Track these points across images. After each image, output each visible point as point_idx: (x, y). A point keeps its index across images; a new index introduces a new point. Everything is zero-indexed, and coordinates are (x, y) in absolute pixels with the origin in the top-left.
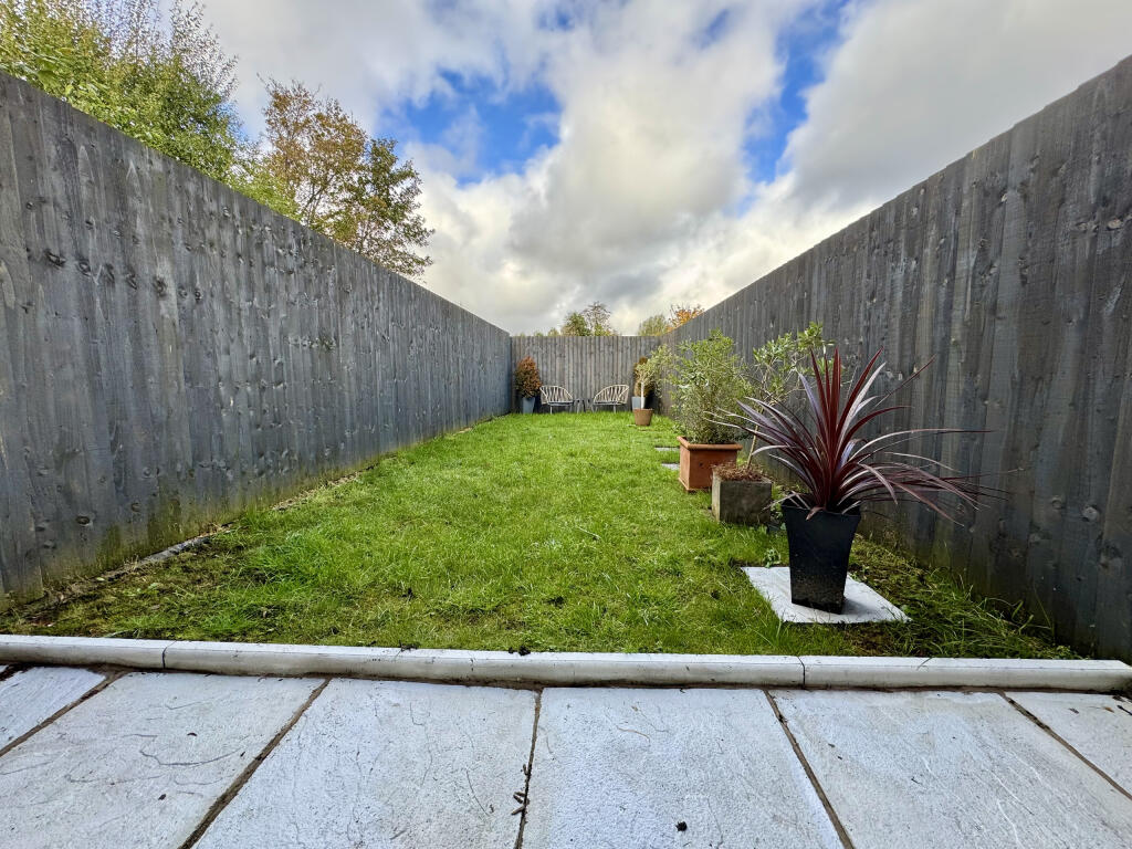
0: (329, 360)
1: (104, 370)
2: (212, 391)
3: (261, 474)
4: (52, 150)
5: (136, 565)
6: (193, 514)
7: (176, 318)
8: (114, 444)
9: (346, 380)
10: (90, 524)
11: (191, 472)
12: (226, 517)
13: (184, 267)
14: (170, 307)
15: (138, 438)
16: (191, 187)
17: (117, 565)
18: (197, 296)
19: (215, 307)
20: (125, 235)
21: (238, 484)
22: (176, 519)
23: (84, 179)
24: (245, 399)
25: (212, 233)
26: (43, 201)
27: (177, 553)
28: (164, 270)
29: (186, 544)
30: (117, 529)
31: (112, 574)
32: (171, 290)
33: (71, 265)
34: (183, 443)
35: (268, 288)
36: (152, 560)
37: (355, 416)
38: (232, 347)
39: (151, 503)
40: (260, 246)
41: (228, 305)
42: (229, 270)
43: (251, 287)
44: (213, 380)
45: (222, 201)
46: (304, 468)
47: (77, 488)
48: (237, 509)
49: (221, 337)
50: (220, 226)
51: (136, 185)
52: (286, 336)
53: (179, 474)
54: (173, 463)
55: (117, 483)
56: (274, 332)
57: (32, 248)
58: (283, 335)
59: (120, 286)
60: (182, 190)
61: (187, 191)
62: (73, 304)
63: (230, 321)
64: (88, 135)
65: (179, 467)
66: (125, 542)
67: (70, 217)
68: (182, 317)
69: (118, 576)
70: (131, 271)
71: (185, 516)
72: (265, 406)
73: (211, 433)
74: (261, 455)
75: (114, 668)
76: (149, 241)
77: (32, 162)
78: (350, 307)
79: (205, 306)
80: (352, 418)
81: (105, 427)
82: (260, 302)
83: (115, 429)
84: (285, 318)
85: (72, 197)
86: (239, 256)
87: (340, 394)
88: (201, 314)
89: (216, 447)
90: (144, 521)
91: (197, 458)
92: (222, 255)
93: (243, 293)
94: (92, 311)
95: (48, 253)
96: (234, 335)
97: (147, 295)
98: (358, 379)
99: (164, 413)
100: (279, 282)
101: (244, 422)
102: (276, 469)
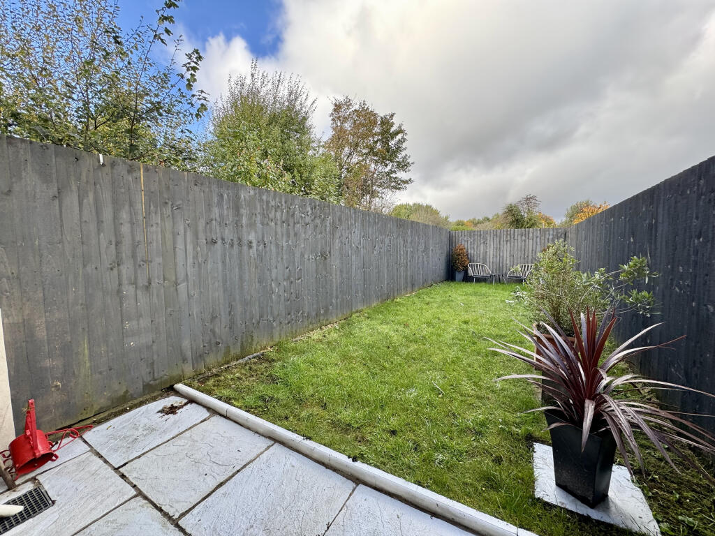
0: (325, 265)
1: (228, 281)
2: (269, 286)
3: (289, 323)
4: (215, 199)
5: (235, 363)
6: (258, 342)
7: (256, 256)
8: (230, 312)
9: (334, 272)
10: (220, 345)
11: (258, 323)
12: (271, 343)
13: (260, 234)
14: (253, 252)
15: (239, 309)
16: (264, 197)
17: (228, 362)
18: (265, 244)
19: (272, 248)
20: (238, 225)
21: (278, 328)
22: (251, 344)
23: (225, 207)
24: (283, 288)
25: (272, 215)
26: (212, 220)
27: (250, 359)
28: (252, 237)
29: (255, 355)
30: (229, 347)
31: (226, 366)
32: (254, 245)
33: (219, 242)
34: (256, 310)
35: (296, 235)
36: (241, 361)
37: (339, 291)
38: (279, 265)
39: (242, 337)
40: (293, 215)
41: (277, 246)
42: (279, 230)
43: (288, 236)
44: (269, 281)
45: (277, 199)
46: (310, 320)
47: (217, 330)
48: (277, 340)
49: (273, 262)
50: (276, 211)
51: (243, 203)
52: (304, 256)
53: (254, 324)
54: (252, 319)
55: (230, 328)
56: (298, 255)
57: (208, 239)
58: (302, 255)
59: (236, 246)
60: (261, 200)
61: (263, 200)
62: (219, 257)
63: (278, 253)
64: (228, 189)
65: (254, 321)
66: (232, 353)
67: (220, 224)
68: (258, 255)
69: (228, 367)
70: (240, 239)
71: (255, 343)
72: (292, 290)
73: (267, 306)
74: (289, 314)
75: (213, 411)
76: (247, 226)
77: (209, 205)
78: (338, 235)
79: (268, 249)
80: (337, 293)
81: (227, 305)
82: (292, 242)
83: (231, 306)
84: (304, 247)
85: (221, 216)
86: (283, 222)
87: (331, 280)
88: (266, 253)
89: (269, 311)
90: (239, 344)
91: (261, 316)
92: (276, 224)
93: (284, 239)
94: (225, 259)
95: (212, 239)
96: (279, 259)
97: (245, 248)
98: (341, 272)
99: (249, 298)
100: (302, 231)
101: (282, 299)
102: (296, 321)
